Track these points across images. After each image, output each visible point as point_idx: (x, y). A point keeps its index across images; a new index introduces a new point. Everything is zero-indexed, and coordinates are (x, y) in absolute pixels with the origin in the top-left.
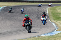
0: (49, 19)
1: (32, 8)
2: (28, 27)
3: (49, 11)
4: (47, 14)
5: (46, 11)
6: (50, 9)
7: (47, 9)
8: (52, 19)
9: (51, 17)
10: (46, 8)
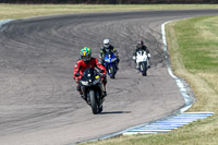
0: (170, 64)
1: (108, 23)
2: (91, 93)
3: (168, 35)
4: (162, 44)
5: (158, 37)
6: (175, 27)
7: (163, 26)
8: (179, 65)
9: (175, 57)
10: (159, 25)
